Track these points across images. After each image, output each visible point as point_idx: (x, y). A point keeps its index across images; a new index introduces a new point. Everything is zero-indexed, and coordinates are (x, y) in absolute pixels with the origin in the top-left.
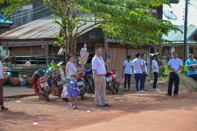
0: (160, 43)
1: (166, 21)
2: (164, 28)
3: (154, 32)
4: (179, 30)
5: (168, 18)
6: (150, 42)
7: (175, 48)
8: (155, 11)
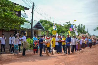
0: (19, 29)
1: (22, 18)
2: (22, 22)
3: (17, 23)
4: (29, 23)
5: (24, 17)
6: (14, 28)
7: (27, 31)
8: (17, 13)
